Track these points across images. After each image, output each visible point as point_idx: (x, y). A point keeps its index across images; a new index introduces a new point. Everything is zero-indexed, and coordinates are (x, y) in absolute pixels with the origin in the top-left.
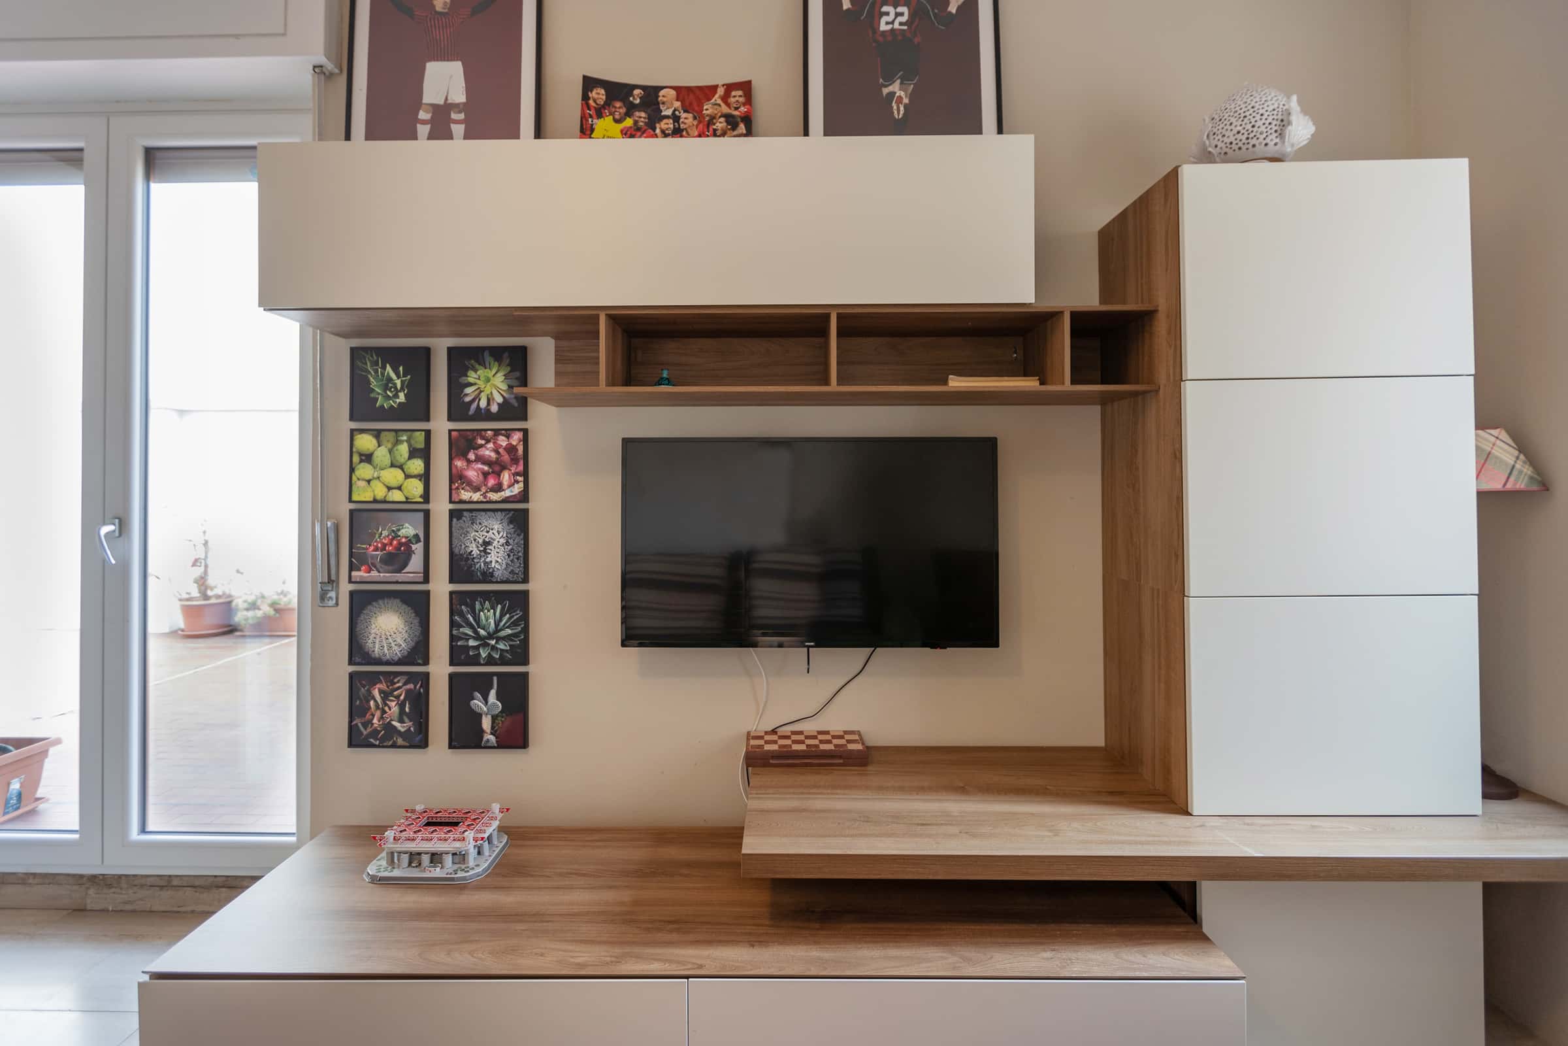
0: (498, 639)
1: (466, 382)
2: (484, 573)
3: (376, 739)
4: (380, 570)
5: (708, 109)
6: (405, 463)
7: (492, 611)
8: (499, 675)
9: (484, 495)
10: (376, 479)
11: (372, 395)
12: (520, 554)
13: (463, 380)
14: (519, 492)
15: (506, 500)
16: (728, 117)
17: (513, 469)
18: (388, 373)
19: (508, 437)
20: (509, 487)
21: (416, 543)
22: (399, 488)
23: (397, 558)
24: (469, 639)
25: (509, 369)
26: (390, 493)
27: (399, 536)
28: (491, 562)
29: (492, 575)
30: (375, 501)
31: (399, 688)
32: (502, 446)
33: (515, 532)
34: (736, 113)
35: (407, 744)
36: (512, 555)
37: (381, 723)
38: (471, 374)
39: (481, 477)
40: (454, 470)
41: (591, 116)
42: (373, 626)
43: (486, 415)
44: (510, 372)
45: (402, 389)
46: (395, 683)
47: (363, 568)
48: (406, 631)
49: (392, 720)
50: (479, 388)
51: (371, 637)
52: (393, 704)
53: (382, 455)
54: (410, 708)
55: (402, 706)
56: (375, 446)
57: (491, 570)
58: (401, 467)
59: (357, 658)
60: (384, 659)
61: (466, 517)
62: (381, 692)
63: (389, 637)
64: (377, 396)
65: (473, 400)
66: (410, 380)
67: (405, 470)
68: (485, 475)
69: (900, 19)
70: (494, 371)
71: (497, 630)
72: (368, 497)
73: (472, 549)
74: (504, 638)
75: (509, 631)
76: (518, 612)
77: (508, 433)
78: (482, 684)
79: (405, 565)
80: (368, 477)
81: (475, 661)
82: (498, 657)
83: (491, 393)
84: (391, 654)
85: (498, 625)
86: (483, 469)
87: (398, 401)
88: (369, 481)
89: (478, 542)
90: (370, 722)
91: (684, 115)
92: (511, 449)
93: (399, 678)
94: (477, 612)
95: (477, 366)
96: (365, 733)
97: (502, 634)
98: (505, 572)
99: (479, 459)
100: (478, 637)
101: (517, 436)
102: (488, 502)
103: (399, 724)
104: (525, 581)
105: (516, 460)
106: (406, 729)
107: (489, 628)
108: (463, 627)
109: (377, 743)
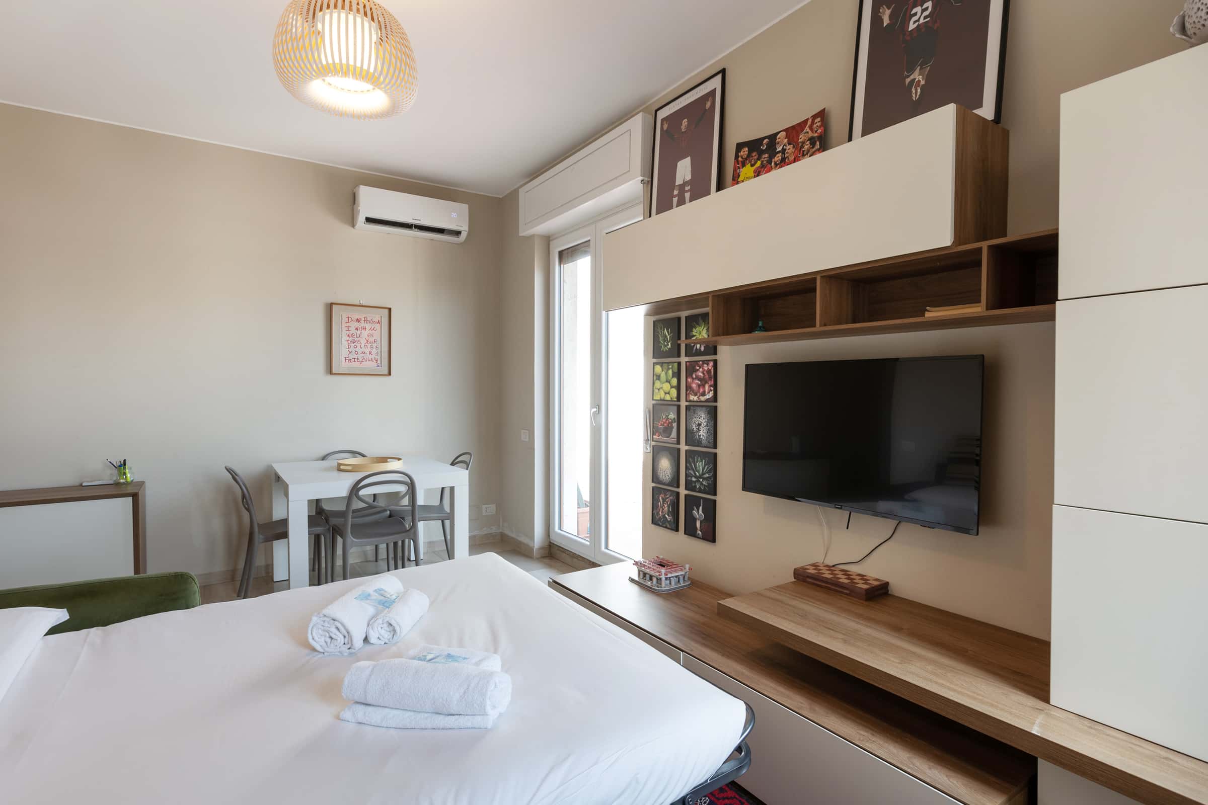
0: (704, 479)
1: (692, 334)
2: (698, 441)
3: (661, 522)
4: (663, 435)
6: (671, 380)
7: (701, 462)
9: (698, 398)
10: (661, 388)
11: (660, 345)
12: (712, 432)
14: (713, 396)
15: (708, 401)
17: (710, 384)
18: (665, 332)
19: (708, 364)
21: (674, 423)
22: (669, 393)
23: (668, 430)
24: (692, 476)
26: (665, 396)
27: (669, 419)
28: (701, 435)
29: (701, 442)
30: (661, 400)
31: (669, 498)
32: (706, 370)
33: (711, 419)
35: (671, 528)
37: (662, 514)
38: (694, 330)
39: (698, 388)
40: (688, 384)
42: (660, 464)
43: (699, 353)
45: (671, 341)
47: (657, 434)
48: (672, 468)
49: (665, 514)
50: (697, 338)
51: (660, 470)
52: (666, 506)
53: (663, 376)
55: (670, 508)
56: (661, 371)
57: (701, 440)
59: (655, 479)
60: (663, 482)
61: (692, 410)
62: (662, 499)
63: (665, 470)
64: (662, 345)
65: (695, 345)
66: (673, 336)
67: (671, 384)
68: (699, 386)
70: (702, 328)
71: (703, 474)
72: (659, 398)
73: (693, 427)
74: (706, 479)
75: (710, 475)
76: (713, 464)
77: (708, 362)
79: (670, 434)
80: (659, 388)
81: (694, 489)
82: (703, 488)
83: (701, 340)
84: (665, 480)
87: (668, 347)
88: (659, 390)
89: (696, 424)
92: (710, 372)
93: (669, 493)
94: (695, 462)
95: (696, 325)
96: (657, 518)
97: (705, 476)
98: (707, 441)
99: (697, 377)
101: (711, 364)
102: (699, 402)
103: (668, 516)
104: (715, 447)
105: (710, 377)
106: (670, 519)
107: (700, 472)
108: (690, 470)
109: (661, 524)
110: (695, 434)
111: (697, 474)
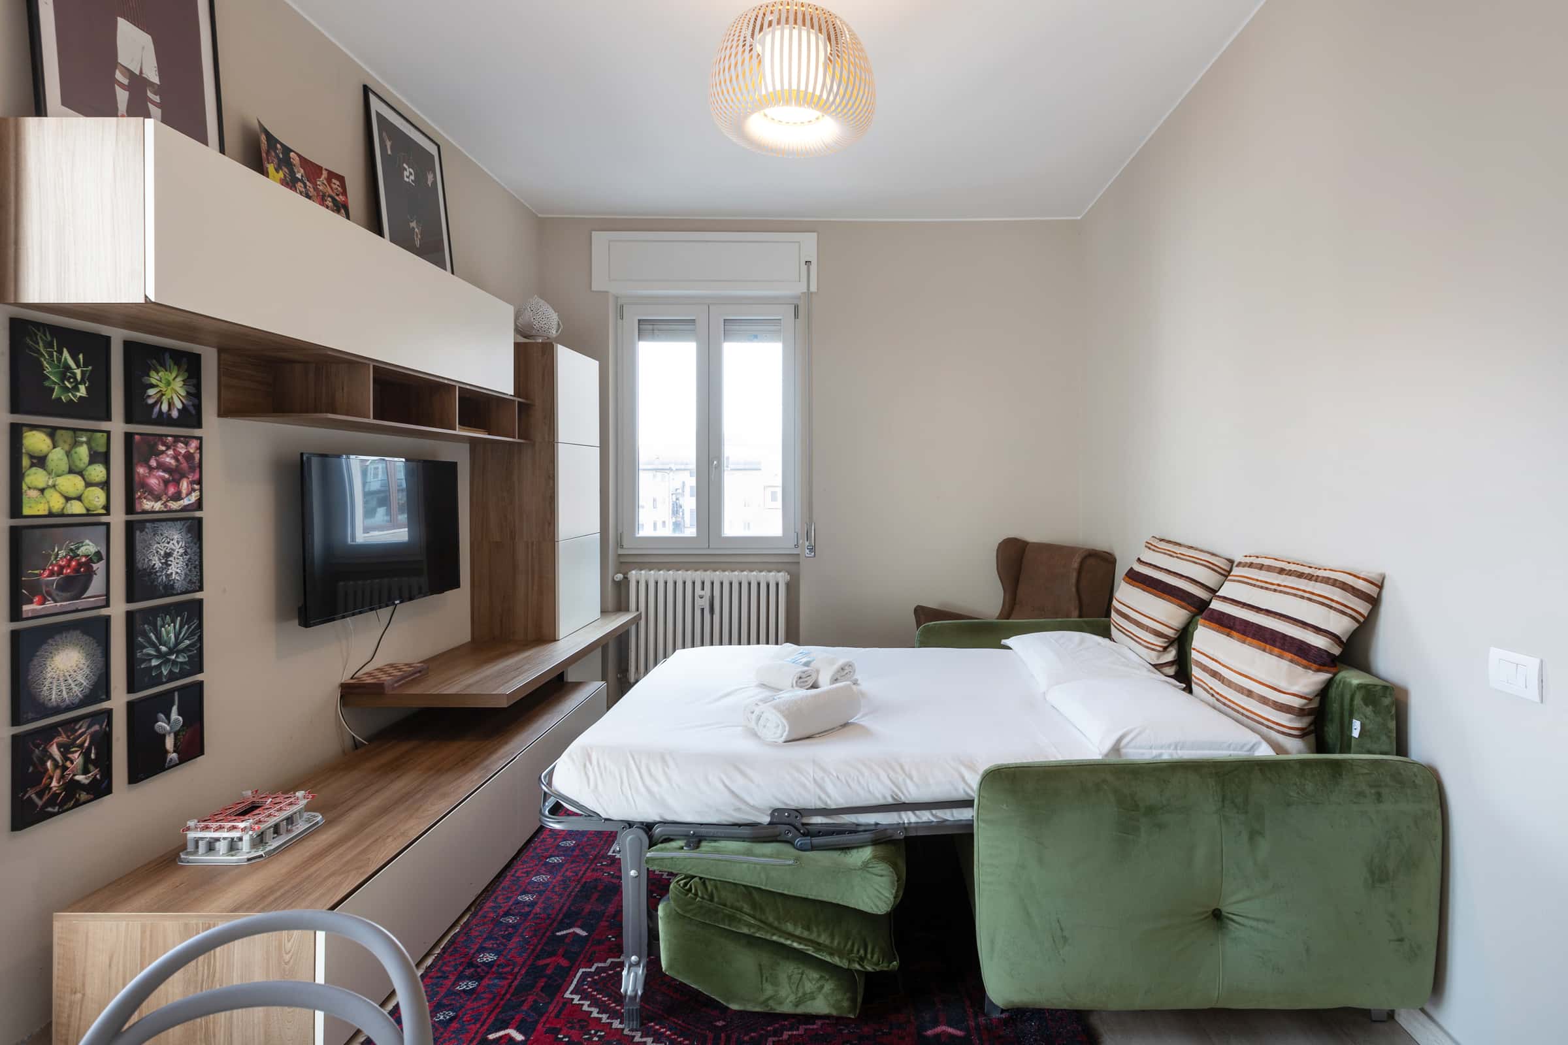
0: (178, 652)
1: (148, 382)
2: (165, 587)
3: (53, 806)
4: (57, 598)
6: (84, 469)
7: (172, 625)
8: (180, 689)
9: (165, 504)
10: (51, 487)
11: (47, 384)
12: (193, 562)
13: (145, 380)
14: (196, 500)
15: (185, 509)
17: (191, 477)
18: (66, 359)
19: (187, 444)
21: (98, 562)
22: (79, 498)
23: (78, 580)
24: (150, 660)
25: (186, 375)
26: (69, 503)
27: (78, 555)
28: (172, 573)
29: (172, 587)
30: (51, 515)
31: (82, 734)
32: (181, 453)
33: (192, 540)
34: (337, 198)
35: (92, 796)
36: (190, 564)
37: (61, 783)
38: (153, 374)
39: (162, 485)
40: (136, 479)
42: (49, 668)
43: (167, 420)
44: (188, 378)
45: (83, 382)
46: (77, 730)
47: (36, 599)
48: (88, 666)
49: (74, 775)
50: (161, 391)
51: (47, 683)
52: (76, 755)
53: (57, 457)
54: (96, 754)
55: (86, 755)
56: (49, 447)
57: (172, 583)
58: (81, 473)
59: (30, 714)
60: (63, 705)
61: (148, 528)
62: (59, 746)
63: (69, 678)
64: (53, 386)
65: (155, 404)
66: (92, 371)
67: (86, 477)
68: (166, 483)
70: (174, 375)
71: (177, 643)
72: (41, 509)
73: (154, 562)
74: (183, 651)
75: (187, 642)
76: (195, 620)
77: (187, 440)
78: (162, 703)
79: (85, 588)
80: (41, 485)
81: (158, 680)
82: (177, 671)
83: (172, 397)
84: (72, 698)
85: (178, 637)
86: (164, 477)
87: (78, 394)
88: (42, 491)
89: (160, 555)
90: (48, 787)
91: (308, 183)
92: (189, 457)
93: (81, 723)
94: (159, 628)
95: (159, 367)
96: (40, 803)
97: (182, 646)
98: (184, 582)
99: (160, 466)
100: (160, 655)
101: (194, 444)
102: (168, 511)
103: (84, 776)
104: (201, 589)
105: (193, 467)
106: (91, 779)
107: (170, 643)
108: (146, 647)
109: (56, 809)
110: (158, 574)
111: (164, 649)
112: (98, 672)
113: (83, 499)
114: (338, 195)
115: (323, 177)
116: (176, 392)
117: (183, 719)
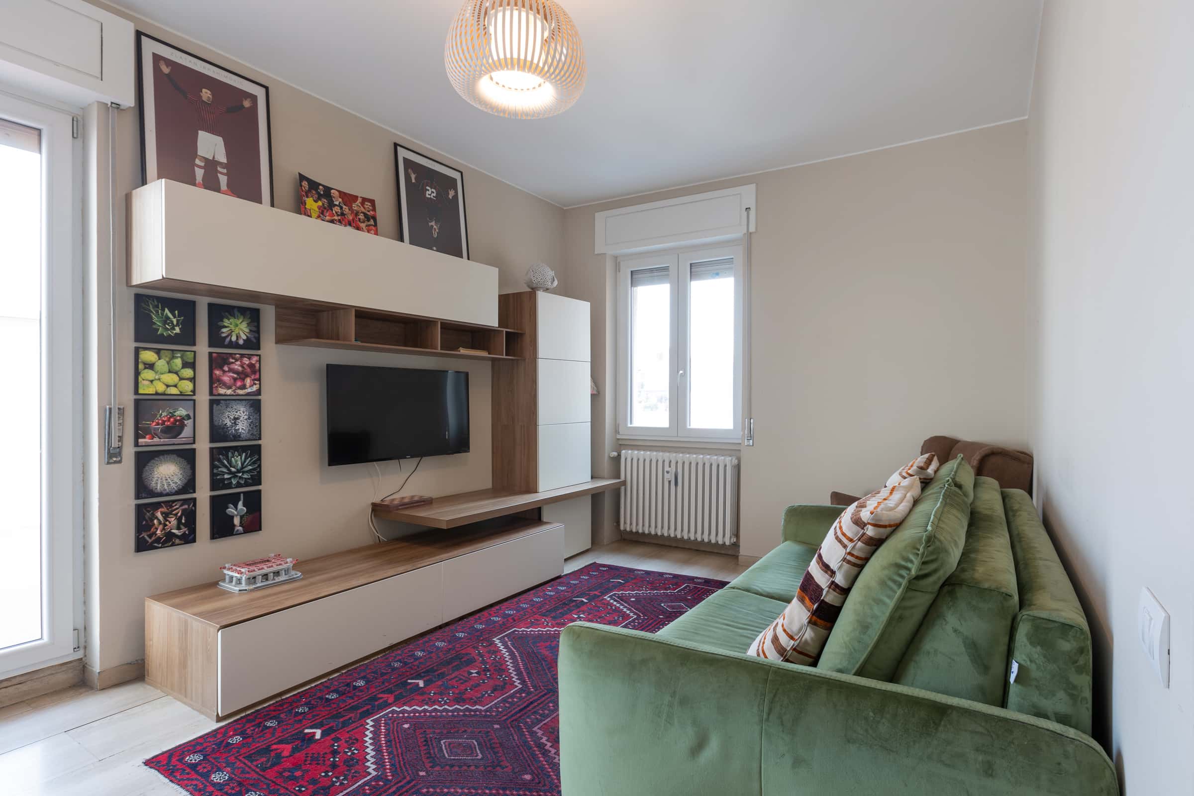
0: (244, 473)
1: (222, 325)
2: (234, 436)
3: (159, 544)
4: (161, 437)
5: (356, 206)
6: (179, 371)
7: (239, 457)
8: (244, 493)
9: (234, 391)
10: (157, 380)
11: (154, 326)
12: (257, 424)
13: (220, 324)
14: (257, 390)
15: (248, 394)
16: (365, 214)
17: (253, 377)
18: (166, 314)
19: (249, 359)
20: (250, 386)
21: (188, 420)
22: (175, 386)
23: (174, 428)
24: (224, 474)
25: (250, 320)
26: (169, 389)
27: (175, 416)
28: (239, 429)
29: (239, 436)
30: (157, 394)
31: (177, 509)
32: (245, 363)
33: (254, 412)
34: (368, 213)
35: (183, 542)
36: (252, 424)
37: (163, 532)
38: (226, 320)
39: (232, 381)
40: (214, 376)
41: (304, 196)
42: (156, 473)
43: (236, 345)
44: (251, 322)
45: (178, 325)
46: (173, 507)
47: (148, 436)
48: (181, 474)
49: (171, 529)
50: (231, 329)
51: (154, 480)
52: (173, 519)
53: (161, 364)
54: (185, 520)
55: (179, 520)
56: (156, 359)
57: (239, 434)
58: (176, 373)
59: (143, 494)
60: (164, 492)
61: (222, 403)
62: (162, 513)
63: (168, 479)
64: (159, 328)
65: (227, 336)
66: (184, 319)
67: (180, 375)
68: (235, 380)
69: (433, 194)
70: (241, 321)
71: (243, 468)
72: (151, 390)
73: (226, 422)
74: (247, 472)
75: (250, 467)
76: (256, 456)
77: (250, 357)
78: (233, 499)
79: (180, 433)
80: (151, 379)
81: (229, 486)
82: (243, 482)
83: (239, 333)
84: (170, 490)
85: (244, 464)
86: (233, 376)
87: (175, 332)
88: (152, 381)
89: (231, 418)
90: (155, 533)
91: (344, 207)
92: (251, 366)
93: (176, 503)
94: (230, 458)
95: (230, 317)
96: (150, 541)
97: (246, 469)
98: (247, 434)
99: (231, 370)
100: (230, 472)
101: (255, 359)
102: (236, 395)
103: (177, 531)
104: (260, 439)
105: (255, 371)
106: (182, 533)
107: (237, 467)
108: (220, 467)
109: (160, 545)
110: (229, 429)
111: (233, 469)
112: (188, 478)
113: (177, 386)
114: (369, 211)
115: (358, 202)
116: (242, 330)
117: (246, 508)
